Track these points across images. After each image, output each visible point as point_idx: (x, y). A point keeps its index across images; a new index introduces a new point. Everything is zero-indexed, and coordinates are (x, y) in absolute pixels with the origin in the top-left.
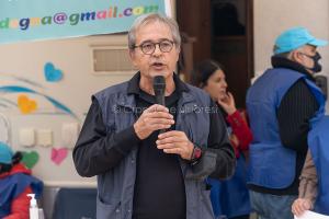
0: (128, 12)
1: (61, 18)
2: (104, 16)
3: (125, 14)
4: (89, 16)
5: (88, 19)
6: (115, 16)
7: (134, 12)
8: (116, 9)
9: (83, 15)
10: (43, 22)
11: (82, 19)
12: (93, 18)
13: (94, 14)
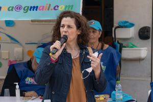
0: (56, 8)
1: (19, 8)
2: (43, 9)
3: (55, 9)
4: (35, 8)
5: (33, 10)
6: (48, 10)
7: (60, 8)
8: (50, 5)
9: (31, 7)
10: (9, 10)
11: (30, 10)
12: (36, 10)
13: (37, 7)
